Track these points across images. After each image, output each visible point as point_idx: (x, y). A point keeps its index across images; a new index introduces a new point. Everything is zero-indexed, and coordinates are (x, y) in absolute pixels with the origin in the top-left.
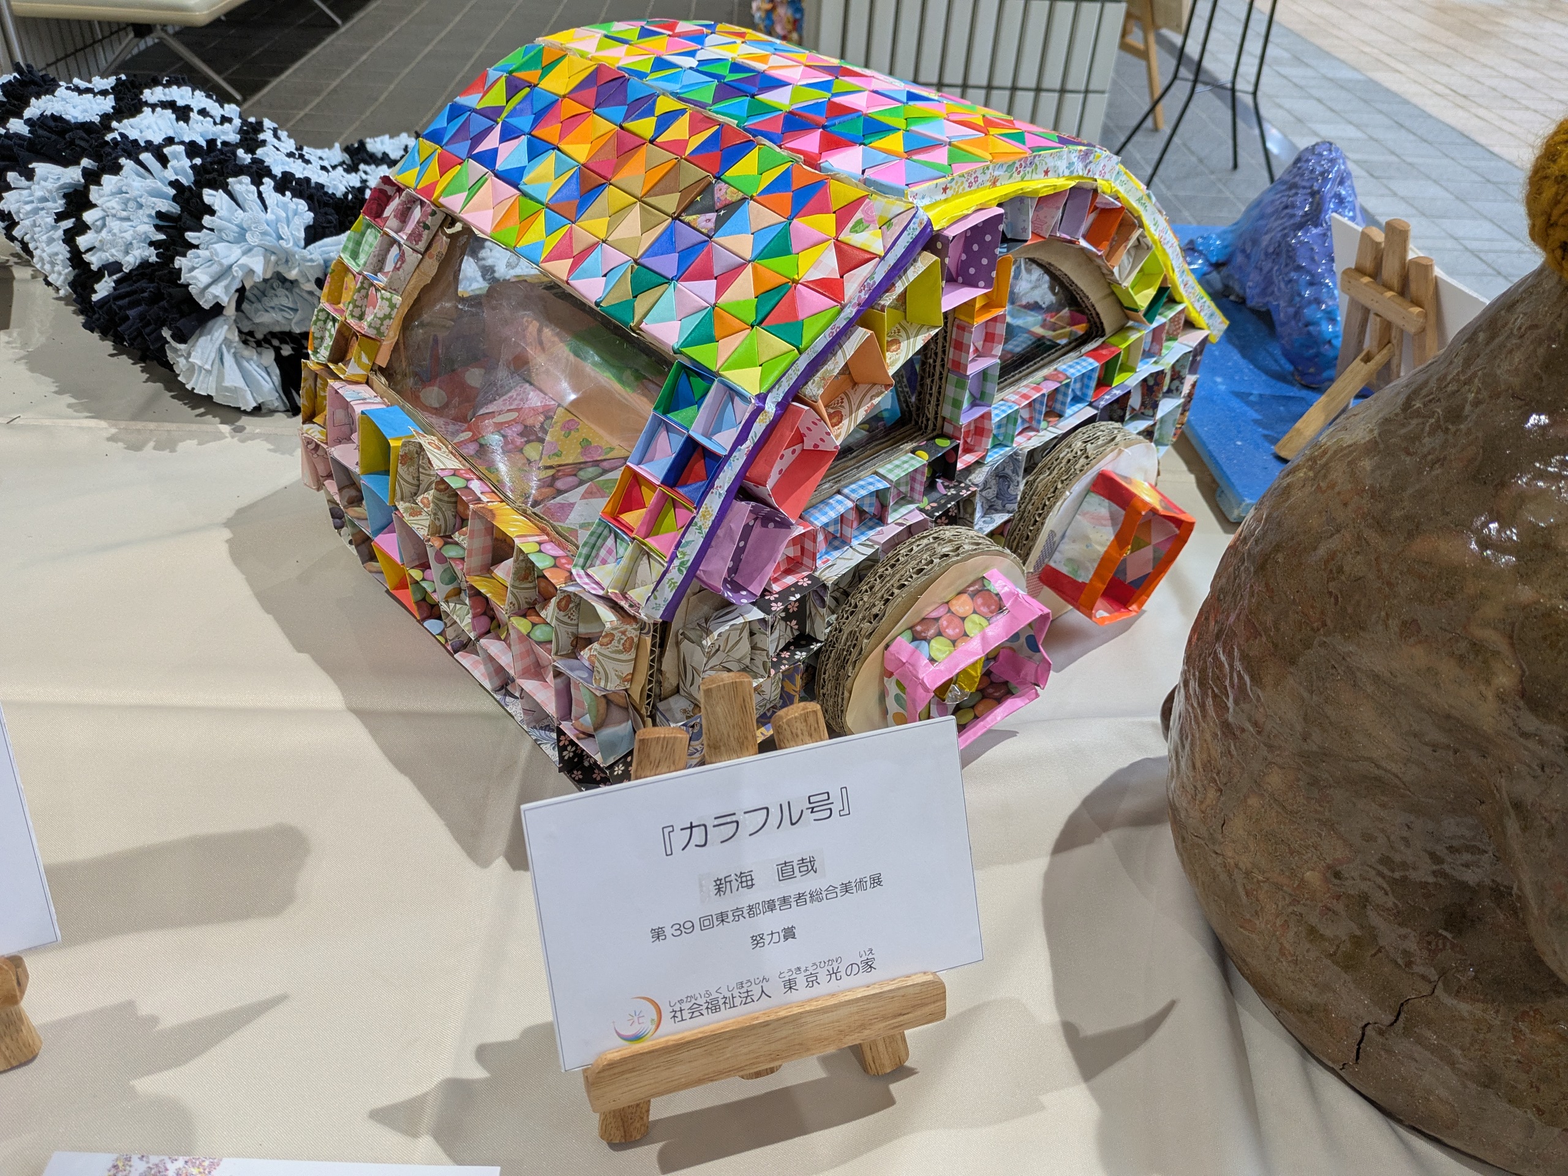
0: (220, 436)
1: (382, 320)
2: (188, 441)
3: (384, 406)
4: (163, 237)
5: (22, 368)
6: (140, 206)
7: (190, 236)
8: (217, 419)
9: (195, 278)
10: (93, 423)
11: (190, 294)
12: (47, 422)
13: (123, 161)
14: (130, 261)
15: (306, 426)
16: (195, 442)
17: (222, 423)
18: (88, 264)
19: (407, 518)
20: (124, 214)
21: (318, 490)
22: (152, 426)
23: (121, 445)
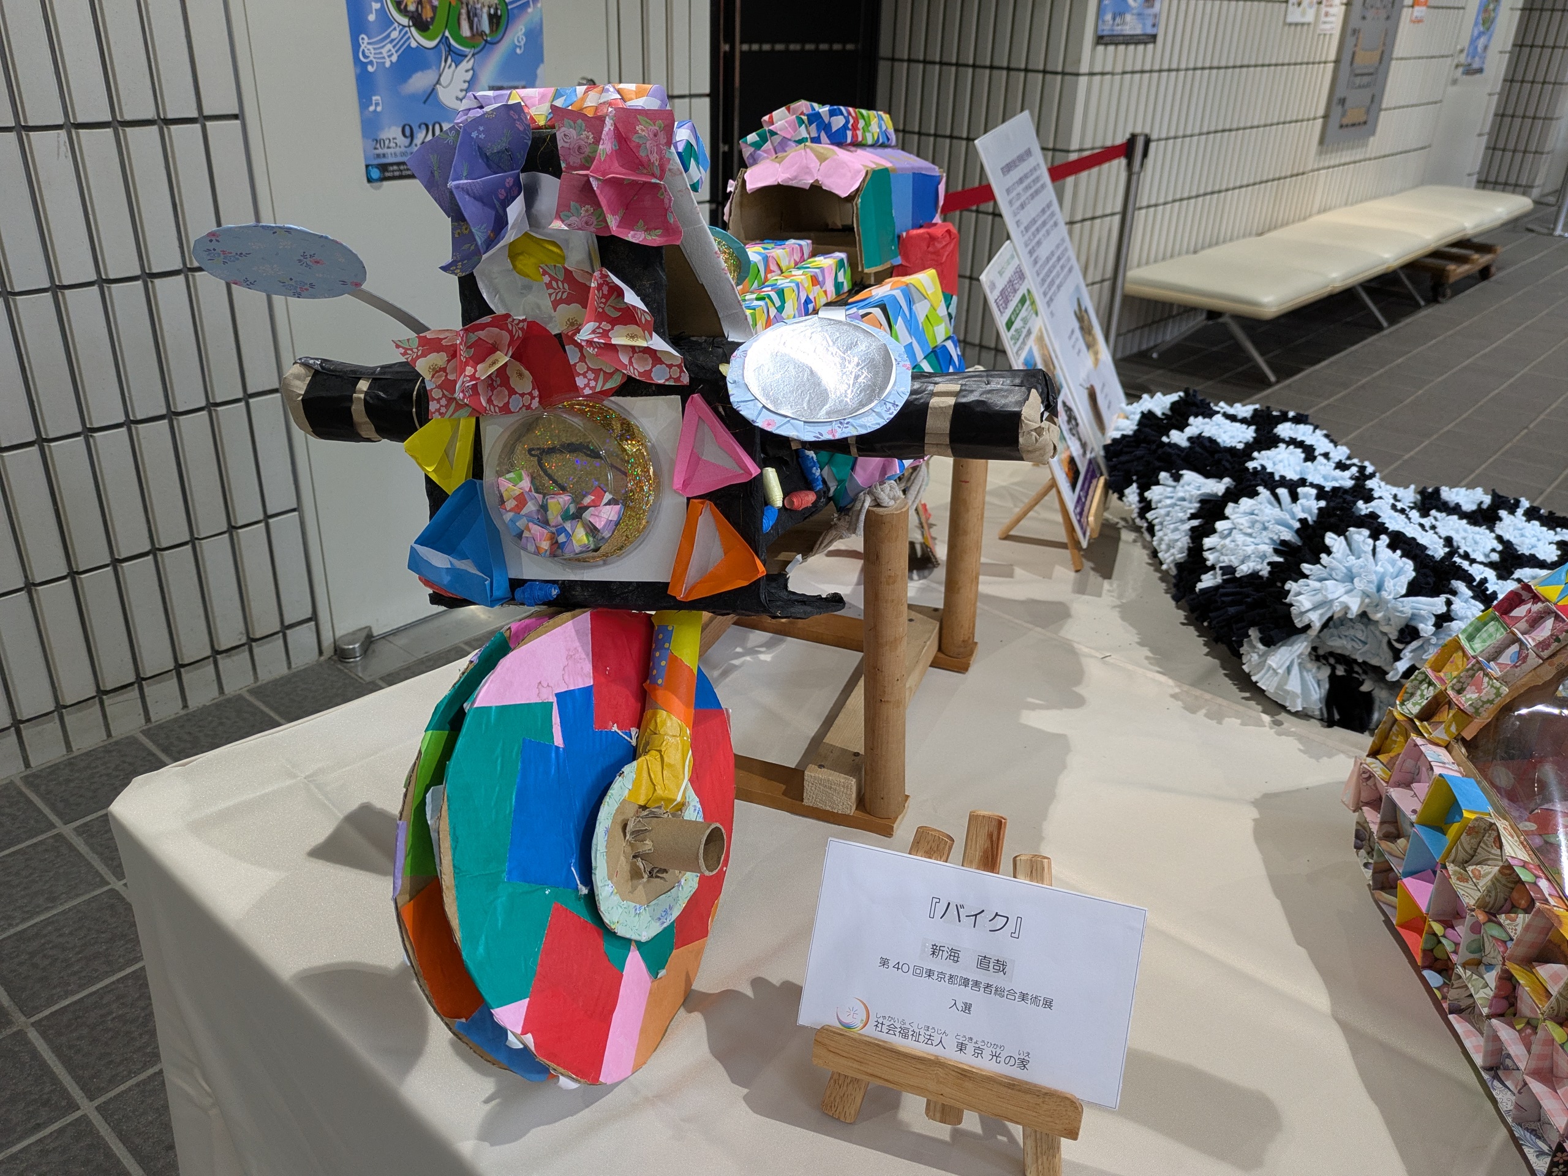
0: (1260, 724)
1: (1484, 703)
2: (1234, 719)
3: (1459, 775)
4: (1281, 560)
5: (1115, 615)
6: (1265, 528)
7: (1306, 567)
8: (1260, 708)
9: (1298, 601)
10: (1163, 679)
11: (1290, 613)
12: (1130, 667)
13: (1260, 489)
14: (1244, 569)
15: (1369, 760)
16: (1239, 721)
17: (1264, 712)
18: (1205, 560)
19: (1453, 880)
20: (1249, 531)
21: (1354, 811)
22: (1208, 696)
23: (1180, 703)
